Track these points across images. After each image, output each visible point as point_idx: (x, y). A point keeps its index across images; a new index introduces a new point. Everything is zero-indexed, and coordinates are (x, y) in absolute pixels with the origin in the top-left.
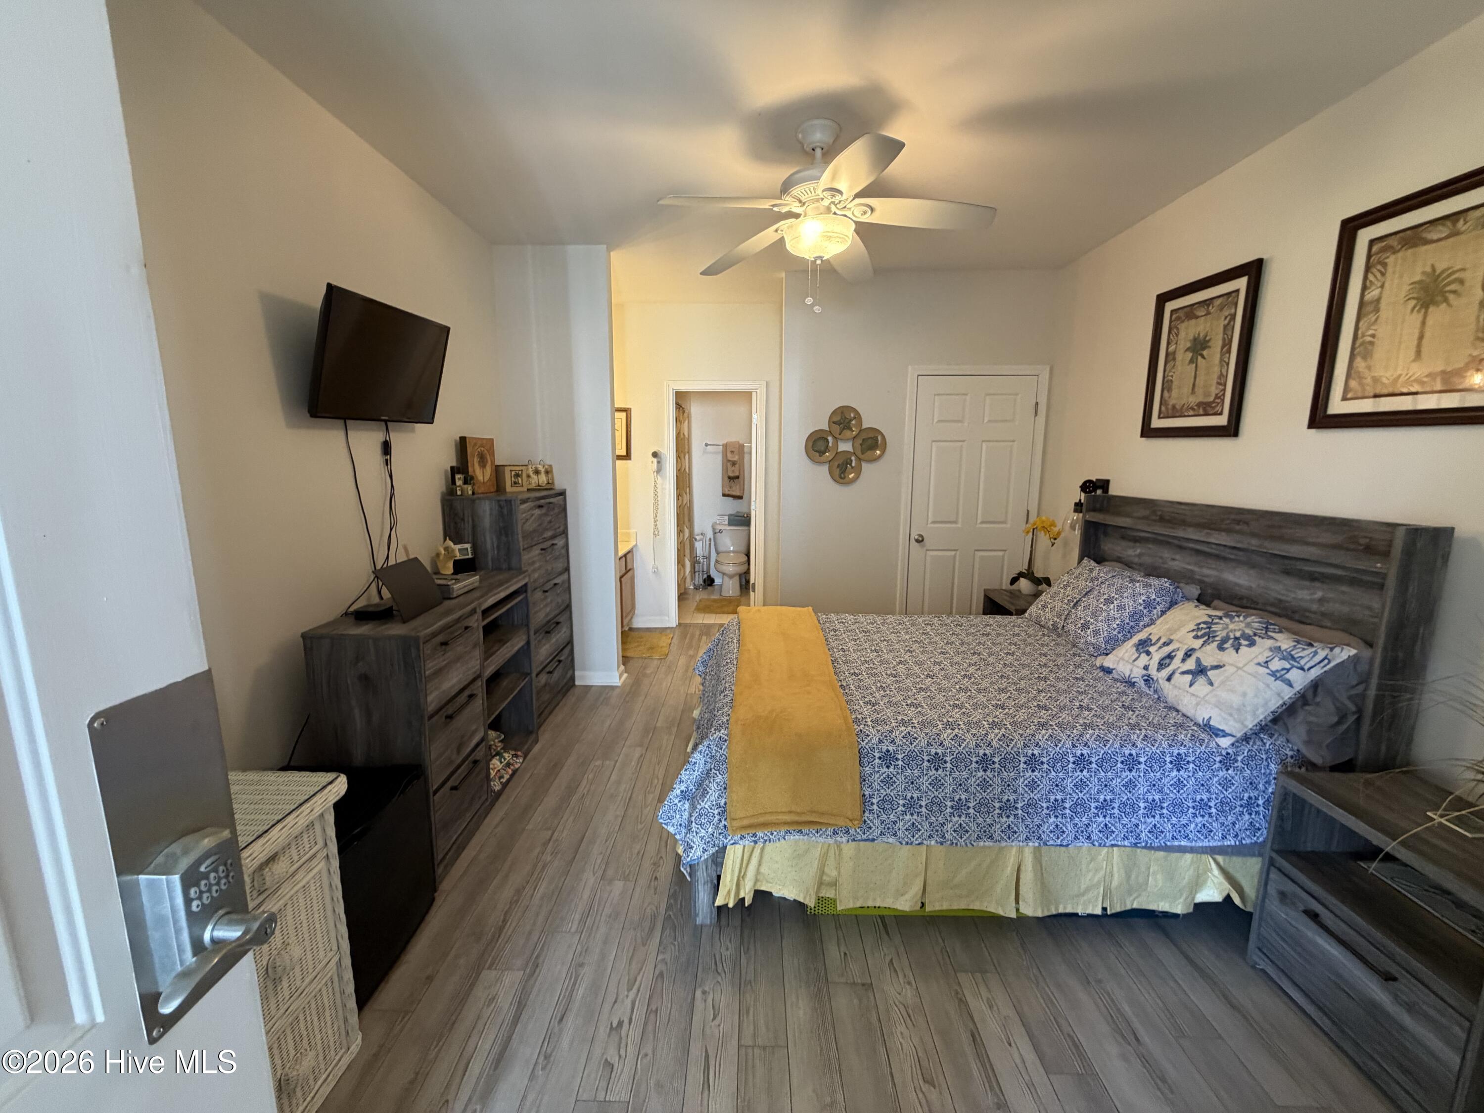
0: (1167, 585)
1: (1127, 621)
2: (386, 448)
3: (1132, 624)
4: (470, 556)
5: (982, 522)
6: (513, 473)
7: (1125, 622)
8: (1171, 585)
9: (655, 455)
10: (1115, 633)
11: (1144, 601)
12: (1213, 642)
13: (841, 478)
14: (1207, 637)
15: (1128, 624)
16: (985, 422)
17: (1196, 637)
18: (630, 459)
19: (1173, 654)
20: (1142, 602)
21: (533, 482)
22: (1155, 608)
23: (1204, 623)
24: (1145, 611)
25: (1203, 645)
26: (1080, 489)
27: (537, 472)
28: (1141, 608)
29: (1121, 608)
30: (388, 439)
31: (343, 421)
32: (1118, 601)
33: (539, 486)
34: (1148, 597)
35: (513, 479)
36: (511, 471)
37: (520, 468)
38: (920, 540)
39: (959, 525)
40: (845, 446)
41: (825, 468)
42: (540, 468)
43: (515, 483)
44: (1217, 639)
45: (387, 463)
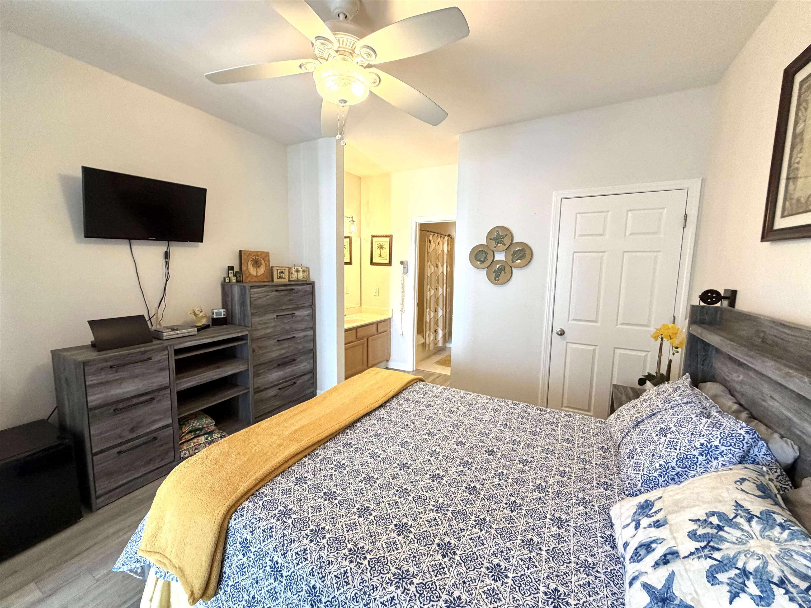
0: (742, 432)
1: (674, 464)
2: (167, 255)
3: (679, 470)
4: (222, 316)
5: (622, 324)
6: (279, 271)
7: (670, 465)
8: (747, 433)
9: (402, 263)
10: (656, 474)
11: (702, 444)
12: (707, 557)
13: (496, 280)
14: (703, 544)
15: (673, 468)
16: (627, 234)
17: (693, 535)
18: (391, 265)
19: (654, 546)
20: (699, 446)
21: (294, 276)
22: (716, 458)
23: (721, 516)
24: (700, 458)
25: (692, 554)
26: (699, 299)
27: (297, 271)
28: (696, 453)
29: (672, 445)
30: (168, 251)
31: (127, 241)
32: (672, 436)
33: (297, 279)
34: (709, 441)
35: (279, 275)
36: (277, 270)
37: (284, 268)
38: (562, 333)
39: (599, 325)
40: (500, 256)
41: (484, 272)
42: (300, 269)
43: (280, 277)
44: (717, 555)
45: (167, 263)
